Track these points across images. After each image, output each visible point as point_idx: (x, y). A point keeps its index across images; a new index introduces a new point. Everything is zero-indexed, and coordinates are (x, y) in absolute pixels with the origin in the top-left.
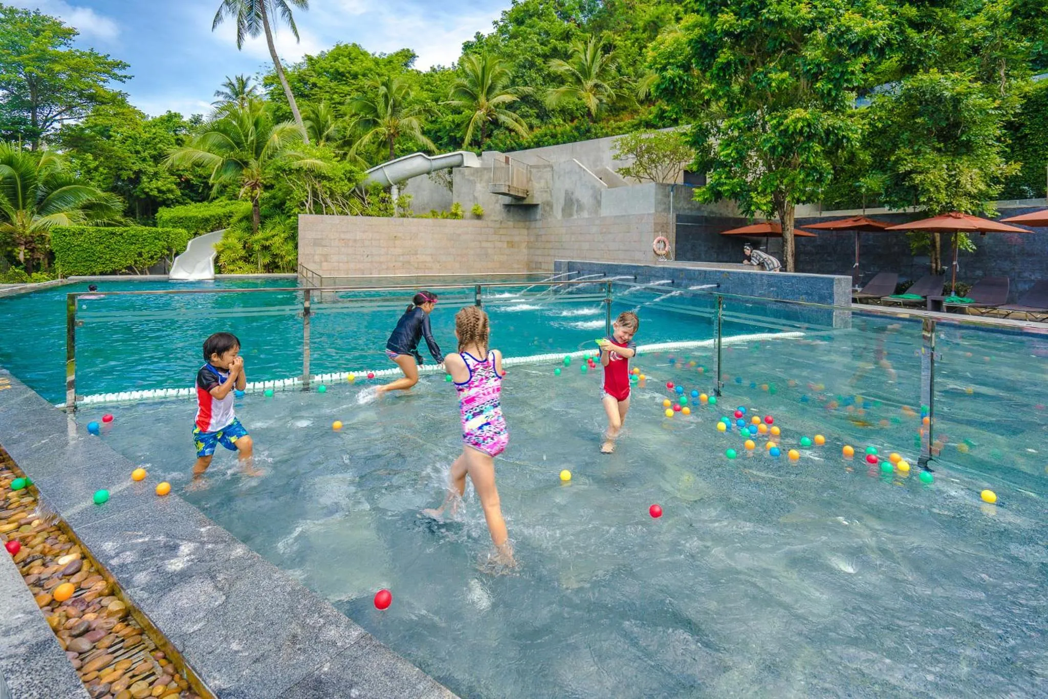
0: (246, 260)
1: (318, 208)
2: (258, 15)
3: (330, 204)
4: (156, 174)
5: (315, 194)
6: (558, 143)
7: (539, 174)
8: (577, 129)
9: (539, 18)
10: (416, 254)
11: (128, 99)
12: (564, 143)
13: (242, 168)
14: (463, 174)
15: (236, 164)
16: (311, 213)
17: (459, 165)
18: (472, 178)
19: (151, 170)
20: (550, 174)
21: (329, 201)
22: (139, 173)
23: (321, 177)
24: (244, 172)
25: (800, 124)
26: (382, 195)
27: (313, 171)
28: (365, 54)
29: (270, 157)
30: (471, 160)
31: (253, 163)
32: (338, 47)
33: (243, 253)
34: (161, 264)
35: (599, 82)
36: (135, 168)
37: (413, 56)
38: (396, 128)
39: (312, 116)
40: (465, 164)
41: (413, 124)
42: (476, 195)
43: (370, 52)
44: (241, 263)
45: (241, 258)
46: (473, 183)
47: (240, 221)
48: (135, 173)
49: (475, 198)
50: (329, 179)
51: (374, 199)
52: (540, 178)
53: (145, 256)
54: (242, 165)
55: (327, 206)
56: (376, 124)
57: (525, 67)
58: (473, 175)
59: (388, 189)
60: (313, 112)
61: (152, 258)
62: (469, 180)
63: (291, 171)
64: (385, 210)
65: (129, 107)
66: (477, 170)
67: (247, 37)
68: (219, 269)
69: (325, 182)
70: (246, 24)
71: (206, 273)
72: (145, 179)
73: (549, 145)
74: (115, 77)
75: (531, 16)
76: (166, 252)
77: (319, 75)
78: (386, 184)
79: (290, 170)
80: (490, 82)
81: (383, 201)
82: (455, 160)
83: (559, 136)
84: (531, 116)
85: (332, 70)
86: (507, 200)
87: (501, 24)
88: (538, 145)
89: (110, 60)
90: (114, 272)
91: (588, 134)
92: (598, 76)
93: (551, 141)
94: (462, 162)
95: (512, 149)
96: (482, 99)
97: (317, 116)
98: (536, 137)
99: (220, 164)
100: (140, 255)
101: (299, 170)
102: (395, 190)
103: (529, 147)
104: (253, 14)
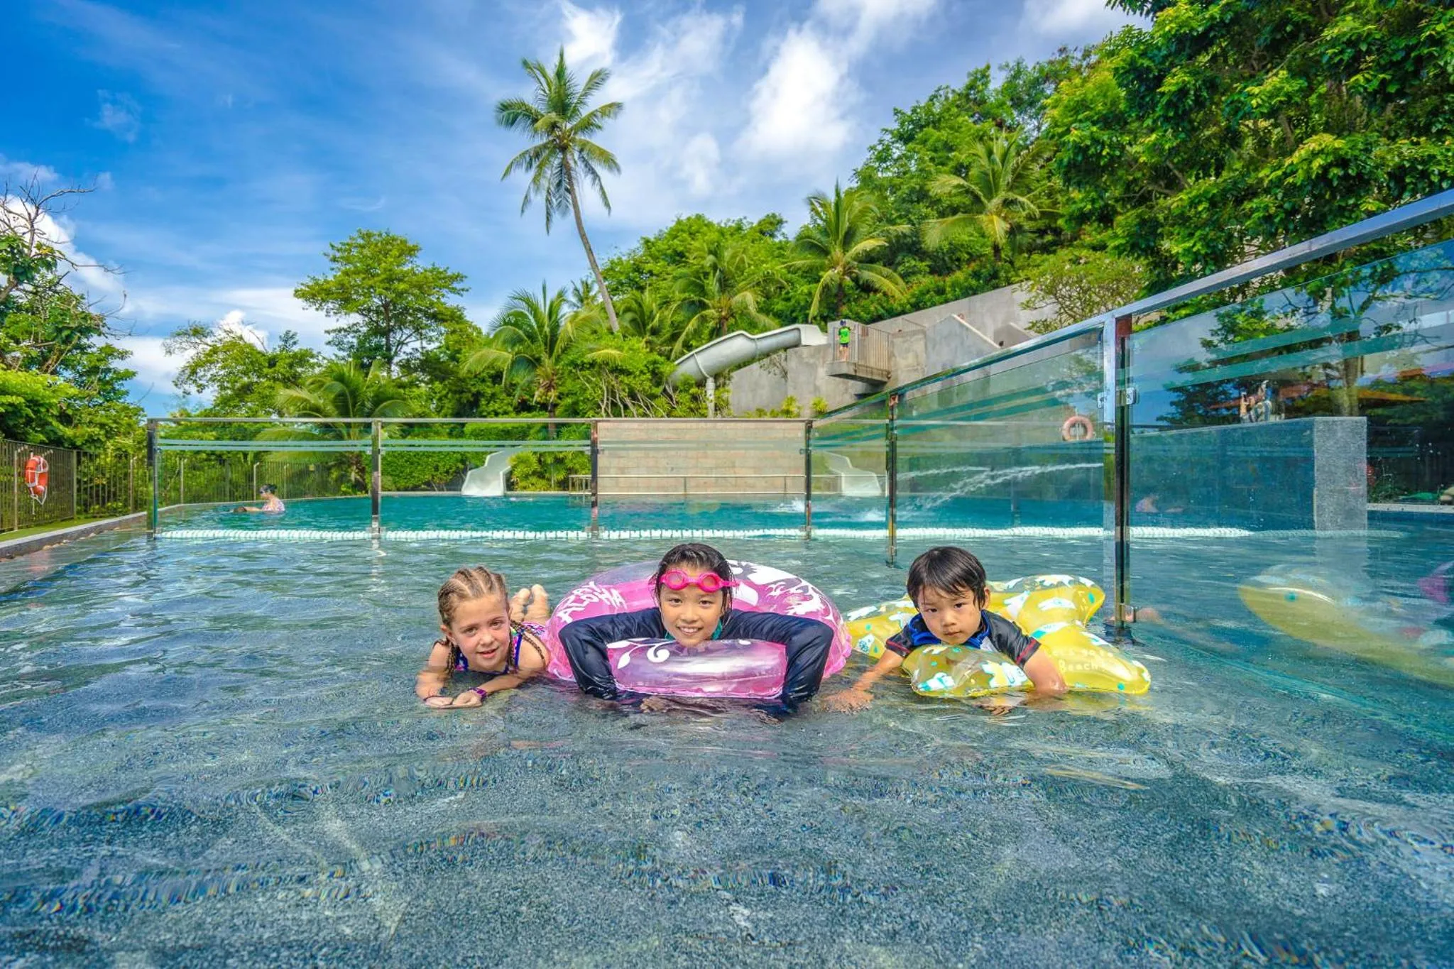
0: (541, 476)
1: (617, 409)
2: (567, 190)
3: (629, 404)
4: (493, 395)
5: (612, 393)
6: (947, 301)
7: (906, 345)
8: (976, 275)
9: (935, 127)
10: (734, 467)
11: (465, 313)
12: (957, 299)
13: (534, 367)
14: (800, 357)
15: (529, 362)
16: (608, 415)
17: (797, 344)
18: (812, 361)
19: (489, 391)
20: (922, 343)
21: (628, 401)
22: (478, 395)
23: (618, 371)
24: (538, 371)
25: (1318, 162)
26: (694, 390)
27: (607, 364)
28: (709, 225)
29: (564, 350)
30: (811, 336)
31: (548, 362)
32: (679, 222)
33: (536, 466)
34: (456, 479)
35: (1011, 196)
36: (474, 390)
37: (780, 222)
38: (730, 308)
39: (635, 306)
40: (803, 342)
41: (748, 298)
42: (818, 383)
43: (715, 222)
44: (534, 479)
45: (534, 473)
46: (813, 367)
47: (539, 431)
48: (473, 395)
49: (817, 389)
50: (628, 373)
51: (685, 398)
52: (908, 351)
53: (441, 469)
54: (534, 363)
55: (626, 407)
56: (703, 306)
57: (912, 202)
58: (812, 356)
59: (701, 384)
60: (636, 301)
61: (447, 472)
62: (808, 364)
63: (582, 367)
64: (696, 408)
65: (467, 322)
66: (819, 349)
67: (556, 217)
68: (510, 485)
69: (622, 377)
70: (555, 202)
71: (496, 488)
72: (483, 402)
73: (934, 305)
74: (454, 291)
75: (922, 127)
76: (461, 466)
77: (656, 259)
78: (699, 377)
79: (583, 363)
80: (847, 224)
81: (695, 398)
82: (789, 338)
83: (948, 289)
84: (920, 272)
85: (669, 252)
86: (859, 387)
87: (880, 148)
88: (917, 307)
89: (449, 273)
90: (415, 488)
91: (994, 281)
92: (1011, 188)
93: (937, 298)
94: (800, 340)
95: (879, 318)
96: (837, 252)
97: (640, 305)
98: (913, 295)
99: (510, 361)
100: (437, 469)
101: (592, 365)
102: (710, 384)
103: (903, 312)
104: (562, 190)
